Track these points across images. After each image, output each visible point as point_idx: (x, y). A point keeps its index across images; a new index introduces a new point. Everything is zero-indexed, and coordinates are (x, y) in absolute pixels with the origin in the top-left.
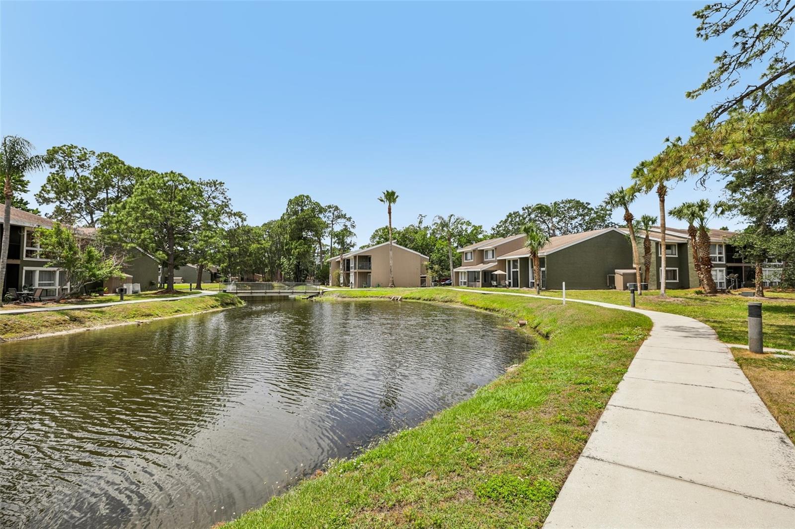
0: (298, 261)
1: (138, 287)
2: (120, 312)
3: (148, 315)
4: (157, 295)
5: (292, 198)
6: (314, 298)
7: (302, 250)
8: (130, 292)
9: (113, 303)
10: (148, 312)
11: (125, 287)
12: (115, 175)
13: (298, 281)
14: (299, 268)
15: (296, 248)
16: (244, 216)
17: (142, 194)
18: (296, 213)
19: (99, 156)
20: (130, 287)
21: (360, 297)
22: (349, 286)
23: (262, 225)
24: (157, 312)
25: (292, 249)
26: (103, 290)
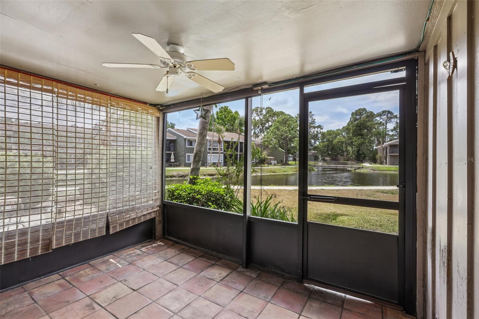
0: (358, 148)
1: (276, 162)
2: (266, 170)
3: (274, 172)
4: (280, 166)
5: (354, 111)
6: (357, 170)
7: (360, 142)
8: (273, 164)
9: (266, 167)
10: (274, 171)
11: (272, 162)
12: (270, 117)
13: (358, 161)
14: (359, 153)
15: (356, 141)
16: (322, 127)
17: (275, 126)
18: (356, 120)
19: (266, 109)
20: (273, 162)
21: (386, 171)
22: (383, 164)
23: (342, 128)
24: (277, 171)
25: (353, 142)
26: (264, 163)
